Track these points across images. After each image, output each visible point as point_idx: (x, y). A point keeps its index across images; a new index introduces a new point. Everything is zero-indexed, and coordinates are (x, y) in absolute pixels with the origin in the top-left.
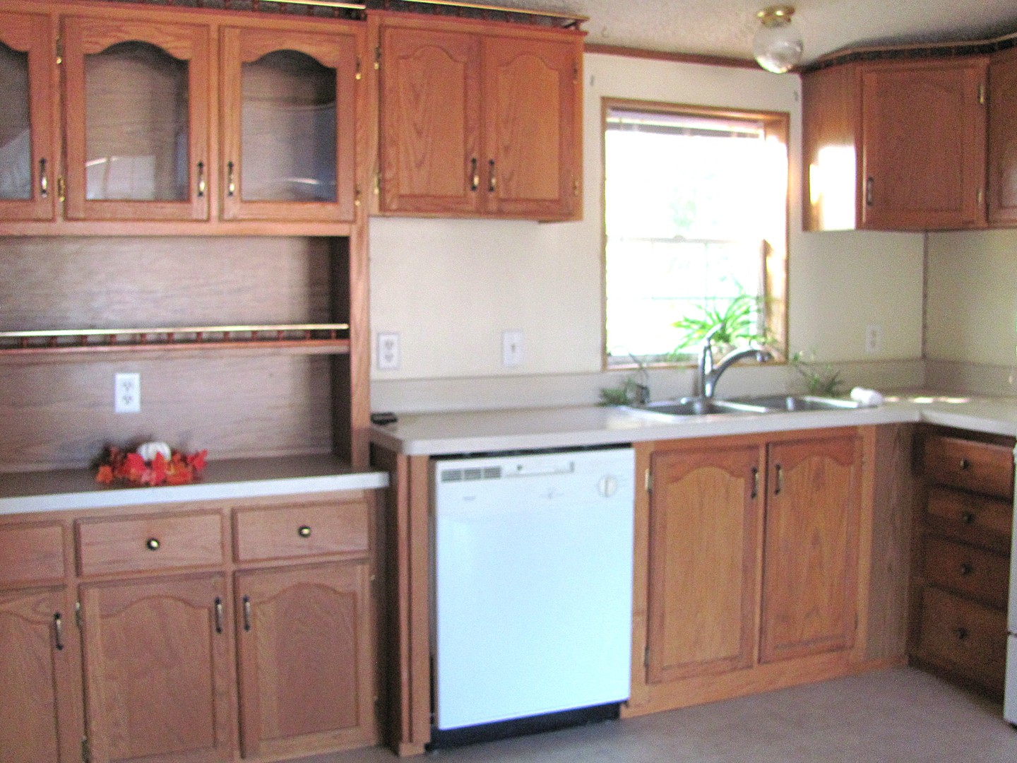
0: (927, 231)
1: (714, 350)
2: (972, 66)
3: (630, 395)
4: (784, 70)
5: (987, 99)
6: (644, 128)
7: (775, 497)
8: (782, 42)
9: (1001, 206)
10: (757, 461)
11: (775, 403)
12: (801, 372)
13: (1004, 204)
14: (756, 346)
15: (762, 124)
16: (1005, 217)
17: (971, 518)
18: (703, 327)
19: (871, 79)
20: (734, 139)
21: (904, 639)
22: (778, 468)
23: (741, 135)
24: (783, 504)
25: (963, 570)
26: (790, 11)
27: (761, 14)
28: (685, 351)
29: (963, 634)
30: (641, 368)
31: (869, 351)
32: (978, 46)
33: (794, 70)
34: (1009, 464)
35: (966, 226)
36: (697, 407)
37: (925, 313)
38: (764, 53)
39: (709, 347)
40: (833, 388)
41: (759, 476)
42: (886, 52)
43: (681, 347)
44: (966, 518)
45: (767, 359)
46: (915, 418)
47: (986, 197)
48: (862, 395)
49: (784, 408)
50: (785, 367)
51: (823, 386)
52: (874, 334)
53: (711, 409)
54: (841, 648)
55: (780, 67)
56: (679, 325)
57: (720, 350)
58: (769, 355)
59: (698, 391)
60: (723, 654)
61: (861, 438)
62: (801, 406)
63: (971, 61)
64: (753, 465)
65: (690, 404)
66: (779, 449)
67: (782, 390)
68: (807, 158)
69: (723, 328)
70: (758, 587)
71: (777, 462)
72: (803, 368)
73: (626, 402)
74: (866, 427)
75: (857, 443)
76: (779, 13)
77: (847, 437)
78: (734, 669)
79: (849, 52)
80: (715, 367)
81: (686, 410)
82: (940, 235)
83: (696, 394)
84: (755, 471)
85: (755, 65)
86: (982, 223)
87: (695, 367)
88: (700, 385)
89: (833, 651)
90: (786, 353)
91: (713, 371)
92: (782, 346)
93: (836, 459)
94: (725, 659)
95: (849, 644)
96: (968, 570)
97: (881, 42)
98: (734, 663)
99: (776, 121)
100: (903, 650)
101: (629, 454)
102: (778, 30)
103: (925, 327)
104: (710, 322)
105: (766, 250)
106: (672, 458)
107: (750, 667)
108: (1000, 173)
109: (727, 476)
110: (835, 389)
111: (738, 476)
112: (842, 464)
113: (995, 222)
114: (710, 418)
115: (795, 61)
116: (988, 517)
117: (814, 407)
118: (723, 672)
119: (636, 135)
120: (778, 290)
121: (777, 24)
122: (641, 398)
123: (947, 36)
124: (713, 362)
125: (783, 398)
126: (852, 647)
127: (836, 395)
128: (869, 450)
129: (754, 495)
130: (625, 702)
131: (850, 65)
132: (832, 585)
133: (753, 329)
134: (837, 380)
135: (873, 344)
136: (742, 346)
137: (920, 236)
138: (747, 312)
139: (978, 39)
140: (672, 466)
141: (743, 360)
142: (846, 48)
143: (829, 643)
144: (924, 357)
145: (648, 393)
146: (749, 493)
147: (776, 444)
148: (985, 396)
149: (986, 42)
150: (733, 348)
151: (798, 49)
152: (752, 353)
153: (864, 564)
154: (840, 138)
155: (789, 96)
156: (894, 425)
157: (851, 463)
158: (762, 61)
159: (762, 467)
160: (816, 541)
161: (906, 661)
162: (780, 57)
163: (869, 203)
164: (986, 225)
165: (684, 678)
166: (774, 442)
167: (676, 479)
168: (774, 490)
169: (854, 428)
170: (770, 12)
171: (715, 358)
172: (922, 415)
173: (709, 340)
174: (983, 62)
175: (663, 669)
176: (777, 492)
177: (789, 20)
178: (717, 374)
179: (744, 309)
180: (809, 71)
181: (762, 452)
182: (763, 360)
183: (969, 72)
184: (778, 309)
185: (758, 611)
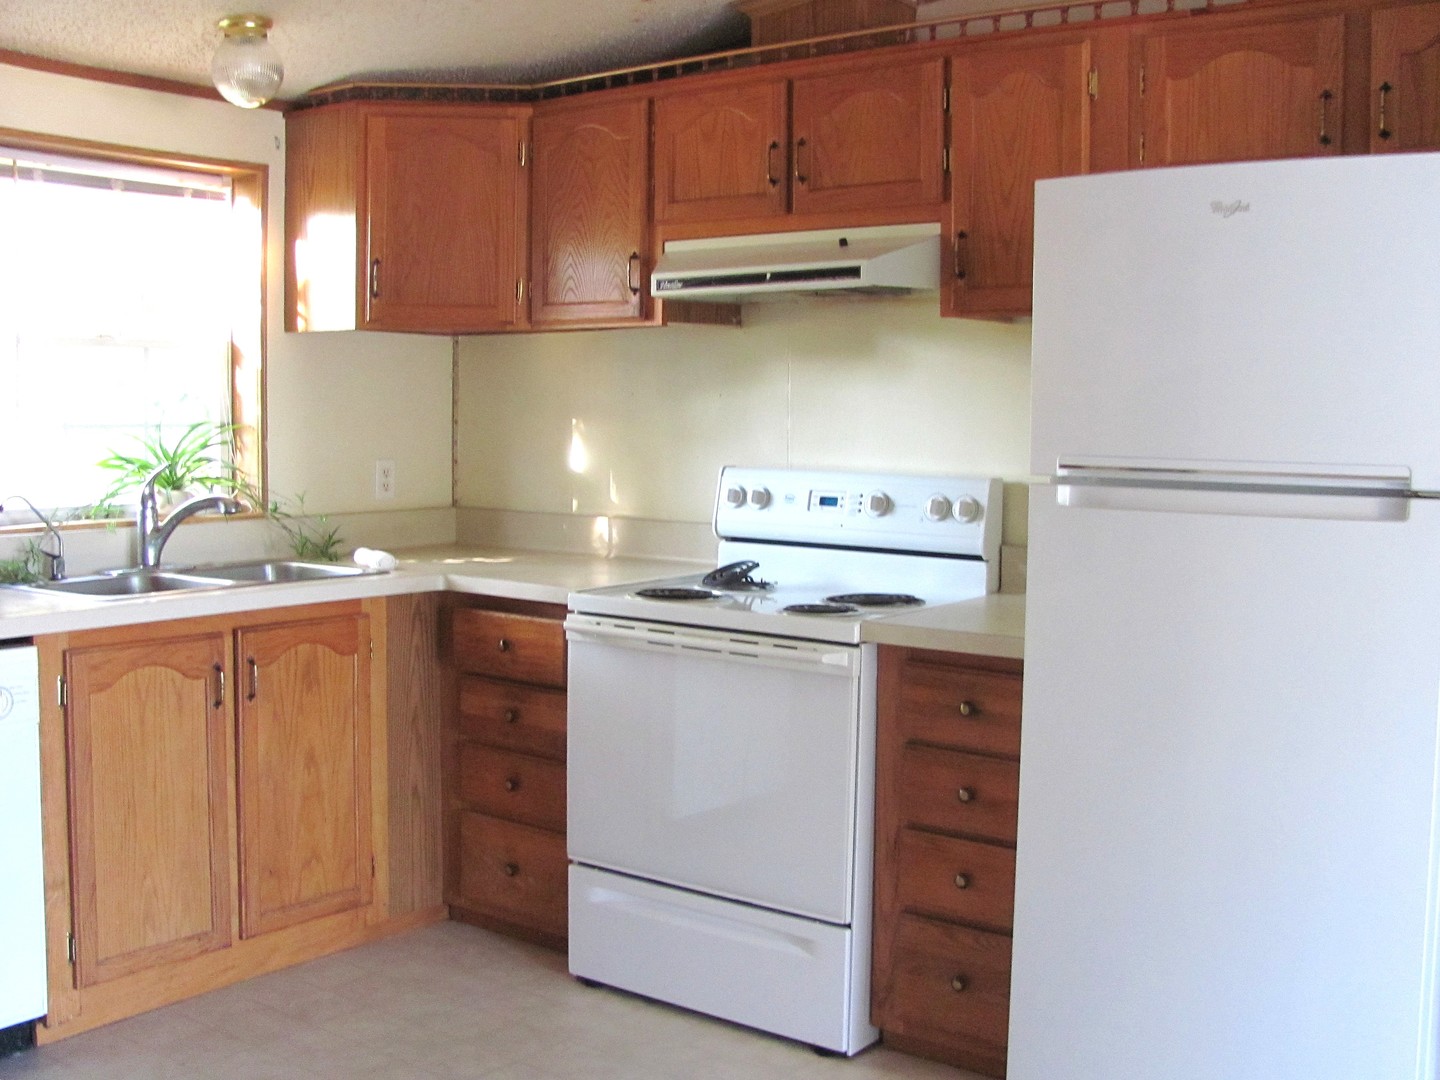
0: (455, 334)
1: (159, 500)
2: (513, 118)
3: (33, 568)
4: (256, 104)
5: (530, 160)
6: (51, 177)
7: (248, 703)
8: (252, 65)
9: (546, 303)
10: (221, 655)
11: (247, 572)
12: (285, 527)
13: (550, 300)
14: (219, 492)
15: (230, 180)
16: (553, 317)
17: (515, 715)
18: (144, 467)
19: (378, 125)
20: (187, 200)
21: (440, 884)
22: (252, 663)
23: (198, 194)
24: (260, 714)
25: (509, 785)
26: (265, 24)
27: (225, 23)
28: (115, 501)
29: (514, 869)
30: (51, 529)
31: (380, 498)
32: (520, 91)
33: (272, 104)
34: (560, 642)
35: (503, 328)
36: (136, 581)
37: (454, 443)
38: (227, 80)
39: (152, 496)
40: (329, 549)
41: (226, 678)
42: (400, 89)
43: (113, 495)
44: (510, 716)
45: (234, 510)
46: (440, 586)
47: (528, 290)
48: (368, 558)
49: (261, 579)
50: (264, 521)
51: (315, 545)
52: (386, 473)
53: (156, 585)
54: (354, 905)
55: (250, 101)
56: (106, 465)
57: (169, 501)
58: (237, 505)
59: (137, 559)
60: (186, 931)
61: (367, 616)
62: (285, 576)
63: (511, 111)
64: (216, 660)
65: (124, 577)
66: (251, 635)
67: (259, 554)
68: (292, 230)
69: (172, 467)
70: (233, 831)
71: (250, 653)
72: (286, 522)
73: (27, 580)
74: (374, 600)
75: (361, 622)
76: (250, 24)
77: (349, 613)
78: (205, 952)
79: (351, 86)
80: (161, 524)
81: (119, 587)
82: (473, 338)
83: (133, 564)
84: (218, 669)
85: (213, 94)
86: (524, 325)
87: (132, 524)
88: (139, 550)
89: (345, 910)
90: (264, 504)
91: (156, 530)
92: (258, 493)
93: (334, 648)
94: (190, 938)
95: (365, 898)
96: (516, 784)
97: (392, 76)
98: (206, 943)
99: (249, 177)
100: (440, 899)
101: (30, 653)
102: (248, 48)
103: (455, 461)
104: (153, 461)
105: (234, 359)
106: (97, 657)
107: (228, 945)
108: (546, 260)
109: (178, 676)
110: (332, 550)
111: (197, 678)
112: (342, 653)
113: (539, 323)
114: (155, 597)
115: (271, 94)
116: (537, 712)
117: (303, 576)
118: (187, 959)
119: (39, 186)
120: (251, 414)
121: (247, 40)
122: (50, 572)
123: (479, 74)
124: (156, 516)
125: (260, 564)
126: (370, 903)
127: (333, 559)
128: (378, 632)
129: (218, 703)
130: (43, 1020)
131: (352, 105)
132: (337, 819)
133: (215, 470)
134: (335, 537)
135: (386, 487)
136: (200, 493)
137: (448, 340)
138: (205, 446)
139: (520, 82)
140: (95, 668)
141: (201, 514)
142: (344, 81)
143: (338, 900)
144: (455, 503)
145: (61, 565)
146: (212, 701)
147: (246, 630)
148: (531, 552)
149: (528, 87)
150: (187, 496)
151: (276, 78)
152: (212, 503)
153: (379, 789)
154: (337, 204)
155: (267, 142)
156: (410, 596)
157: (354, 651)
158: (224, 90)
159: (228, 664)
160: (311, 759)
161: (445, 913)
162: (251, 87)
163: (374, 295)
164: (529, 327)
165: (132, 972)
166: (243, 627)
167: (102, 687)
168: (247, 694)
169: (357, 602)
170: (237, 22)
171: (160, 511)
172: (448, 581)
173: (151, 484)
174: (526, 112)
175: (98, 963)
176: (252, 696)
177: (265, 36)
178: (163, 534)
179: (201, 441)
180: (297, 109)
181: (228, 641)
182: (227, 512)
183: (507, 124)
184: (251, 439)
185: (233, 864)
